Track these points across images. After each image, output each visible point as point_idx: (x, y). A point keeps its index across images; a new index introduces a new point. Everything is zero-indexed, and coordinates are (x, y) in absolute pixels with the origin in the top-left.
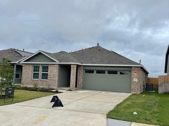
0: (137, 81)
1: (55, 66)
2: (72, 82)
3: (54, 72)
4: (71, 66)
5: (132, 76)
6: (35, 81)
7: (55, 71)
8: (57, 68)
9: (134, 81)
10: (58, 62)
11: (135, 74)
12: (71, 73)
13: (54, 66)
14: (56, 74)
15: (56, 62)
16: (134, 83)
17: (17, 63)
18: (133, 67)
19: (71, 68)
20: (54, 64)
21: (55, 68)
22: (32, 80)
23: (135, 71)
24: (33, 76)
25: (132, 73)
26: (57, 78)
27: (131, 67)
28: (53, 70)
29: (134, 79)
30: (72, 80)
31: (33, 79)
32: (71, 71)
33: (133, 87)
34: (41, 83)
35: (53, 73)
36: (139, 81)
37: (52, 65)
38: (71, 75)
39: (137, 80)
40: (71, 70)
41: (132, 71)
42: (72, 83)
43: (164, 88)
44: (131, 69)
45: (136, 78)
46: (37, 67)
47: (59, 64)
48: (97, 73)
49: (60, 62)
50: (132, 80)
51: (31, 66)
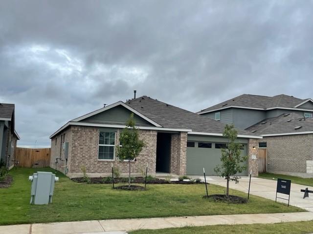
0: (255, 158)
1: (151, 133)
2: (183, 163)
4: (181, 135)
5: (250, 152)
6: (106, 163)
7: (151, 144)
8: (156, 138)
9: (252, 158)
10: (158, 127)
12: (181, 147)
13: (148, 133)
14: (152, 148)
15: (155, 126)
16: (253, 162)
19: (181, 139)
20: (149, 130)
21: (151, 138)
24: (98, 153)
25: (250, 148)
26: (155, 157)
27: (248, 139)
28: (148, 142)
29: (252, 156)
30: (183, 160)
32: (181, 145)
33: (251, 167)
34: (121, 166)
36: (257, 158)
37: (144, 132)
39: (255, 156)
40: (181, 142)
41: (250, 145)
42: (183, 165)
44: (249, 141)
45: (254, 154)
46: (107, 134)
47: (158, 130)
48: (199, 147)
49: (163, 127)
50: (250, 158)
51: (95, 131)
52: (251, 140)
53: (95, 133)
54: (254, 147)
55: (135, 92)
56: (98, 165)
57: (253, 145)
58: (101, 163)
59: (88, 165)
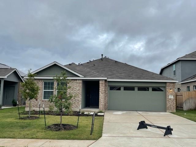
0: (172, 98)
1: (78, 81)
2: (101, 101)
3: (75, 90)
4: (100, 82)
5: (167, 93)
6: (47, 102)
7: (77, 89)
8: (81, 85)
9: (170, 98)
10: (82, 77)
11: (171, 90)
12: (100, 91)
13: (75, 82)
14: (78, 92)
15: (79, 77)
16: (170, 101)
17: (6, 78)
18: (168, 83)
19: (100, 85)
20: (76, 80)
21: (78, 85)
22: (43, 101)
23: (170, 87)
24: (43, 95)
25: (167, 90)
26: (81, 97)
27: (166, 83)
28: (75, 88)
29: (169, 96)
30: (102, 99)
31: (44, 99)
32: (100, 89)
33: (168, 105)
35: (75, 92)
36: (174, 98)
37: (73, 81)
38: (100, 92)
39: (173, 96)
40: (100, 87)
41: (167, 88)
42: (102, 103)
43: (188, 104)
44: (166, 84)
45: (172, 94)
46: (49, 83)
47: (82, 80)
48: (124, 90)
49: (85, 77)
50: (167, 98)
51: (40, 81)
52: (167, 84)
53: (40, 83)
54: (171, 89)
55: (102, 55)
56: (42, 103)
57: (170, 88)
58: (44, 102)
59: (36, 103)
